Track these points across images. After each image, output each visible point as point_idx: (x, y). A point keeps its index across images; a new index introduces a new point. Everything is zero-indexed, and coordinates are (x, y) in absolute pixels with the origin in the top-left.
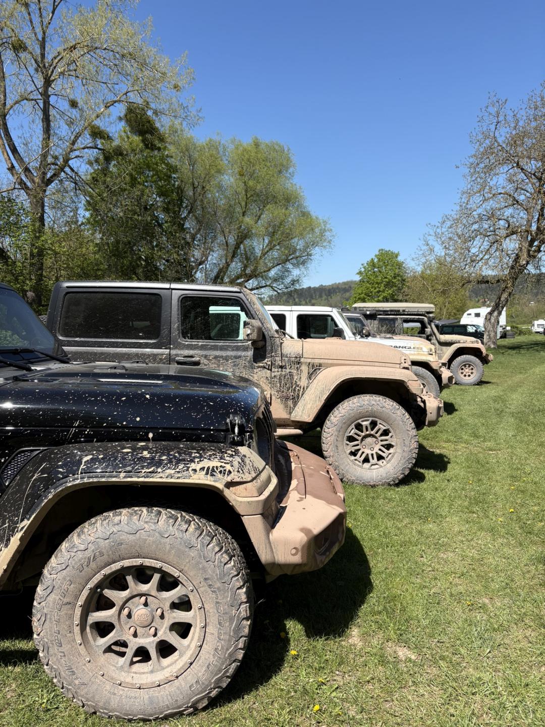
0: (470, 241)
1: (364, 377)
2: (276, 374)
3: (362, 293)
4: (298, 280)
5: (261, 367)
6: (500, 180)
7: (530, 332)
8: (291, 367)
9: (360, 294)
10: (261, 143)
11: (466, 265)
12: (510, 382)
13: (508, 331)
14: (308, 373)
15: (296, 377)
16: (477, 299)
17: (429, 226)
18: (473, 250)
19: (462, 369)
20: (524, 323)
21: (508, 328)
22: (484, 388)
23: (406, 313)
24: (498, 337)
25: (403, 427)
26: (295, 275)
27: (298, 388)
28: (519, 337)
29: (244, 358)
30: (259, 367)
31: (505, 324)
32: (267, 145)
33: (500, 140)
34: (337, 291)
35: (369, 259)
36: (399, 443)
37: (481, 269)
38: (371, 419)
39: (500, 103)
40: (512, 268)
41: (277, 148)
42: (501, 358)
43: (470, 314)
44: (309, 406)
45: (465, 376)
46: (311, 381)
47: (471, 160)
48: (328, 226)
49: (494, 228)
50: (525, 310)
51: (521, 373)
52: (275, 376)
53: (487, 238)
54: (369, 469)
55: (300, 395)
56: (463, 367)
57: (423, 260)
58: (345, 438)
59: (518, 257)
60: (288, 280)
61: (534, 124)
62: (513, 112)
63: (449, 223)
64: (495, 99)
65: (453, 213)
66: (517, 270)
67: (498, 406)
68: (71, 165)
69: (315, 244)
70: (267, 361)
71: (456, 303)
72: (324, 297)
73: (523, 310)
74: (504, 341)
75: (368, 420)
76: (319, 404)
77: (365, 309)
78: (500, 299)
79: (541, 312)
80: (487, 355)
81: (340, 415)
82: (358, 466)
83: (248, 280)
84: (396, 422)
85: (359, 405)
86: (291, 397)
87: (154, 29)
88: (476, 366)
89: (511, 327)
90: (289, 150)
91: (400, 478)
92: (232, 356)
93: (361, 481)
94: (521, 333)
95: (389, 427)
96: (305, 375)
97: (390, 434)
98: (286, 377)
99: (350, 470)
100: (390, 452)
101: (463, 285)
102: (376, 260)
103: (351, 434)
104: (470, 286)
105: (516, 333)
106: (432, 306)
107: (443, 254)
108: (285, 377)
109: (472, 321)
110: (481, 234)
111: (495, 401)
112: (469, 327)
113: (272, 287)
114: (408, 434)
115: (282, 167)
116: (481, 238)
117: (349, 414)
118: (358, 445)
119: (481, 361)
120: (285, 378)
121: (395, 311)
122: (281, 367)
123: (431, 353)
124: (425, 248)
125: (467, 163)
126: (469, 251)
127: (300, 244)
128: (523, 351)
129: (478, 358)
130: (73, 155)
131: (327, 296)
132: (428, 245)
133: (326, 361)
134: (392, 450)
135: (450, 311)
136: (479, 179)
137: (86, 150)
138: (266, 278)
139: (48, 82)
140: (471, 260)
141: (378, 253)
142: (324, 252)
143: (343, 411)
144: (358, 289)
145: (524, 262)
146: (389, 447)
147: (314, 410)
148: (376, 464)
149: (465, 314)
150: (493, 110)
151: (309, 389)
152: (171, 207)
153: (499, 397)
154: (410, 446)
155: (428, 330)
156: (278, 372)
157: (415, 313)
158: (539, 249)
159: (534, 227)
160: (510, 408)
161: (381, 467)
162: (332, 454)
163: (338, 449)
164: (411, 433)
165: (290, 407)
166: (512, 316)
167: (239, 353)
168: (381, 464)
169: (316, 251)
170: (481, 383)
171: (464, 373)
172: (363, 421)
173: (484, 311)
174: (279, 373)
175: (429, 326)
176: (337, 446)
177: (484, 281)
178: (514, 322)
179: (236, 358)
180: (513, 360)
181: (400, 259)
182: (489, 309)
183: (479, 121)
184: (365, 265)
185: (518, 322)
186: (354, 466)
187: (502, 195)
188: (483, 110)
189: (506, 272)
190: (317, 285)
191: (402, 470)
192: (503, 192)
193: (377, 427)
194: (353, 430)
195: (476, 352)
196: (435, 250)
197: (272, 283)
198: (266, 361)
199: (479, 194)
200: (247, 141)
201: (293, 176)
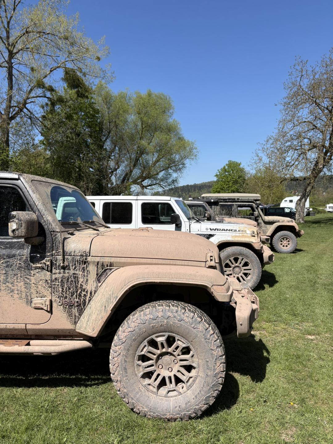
0: (286, 153)
1: (158, 281)
2: (57, 276)
3: (218, 188)
4: (176, 180)
5: (39, 268)
6: (305, 113)
7: (324, 212)
8: (75, 268)
9: (216, 189)
10: (152, 94)
11: (283, 169)
12: (316, 250)
13: (310, 211)
14: (97, 274)
15: (81, 280)
16: (290, 192)
17: (259, 144)
18: (288, 159)
19: (281, 241)
20: (320, 206)
21: (311, 209)
22: (299, 256)
23: (240, 201)
24: (305, 215)
25: (206, 344)
26: (174, 177)
27: (84, 293)
28: (318, 215)
29: (19, 257)
30: (36, 268)
31: (309, 206)
32: (156, 96)
33: (304, 87)
34: (205, 187)
35: (222, 167)
36: (201, 365)
37: (293, 171)
38: (167, 334)
39: (303, 62)
40: (314, 169)
41: (162, 97)
42: (309, 230)
43: (286, 201)
44: (94, 317)
45: (284, 246)
46: (100, 284)
47: (285, 100)
48: (195, 146)
49: (301, 144)
50: (320, 198)
51: (322, 242)
52: (56, 279)
53: (296, 151)
54: (165, 396)
55: (87, 301)
56: (282, 240)
57: (255, 166)
58: (136, 357)
59: (317, 163)
60: (170, 180)
61: (325, 76)
62: (312, 68)
63: (271, 141)
64: (300, 60)
65: (274, 135)
66: (316, 171)
67: (311, 276)
68: (27, 107)
69: (185, 157)
70: (46, 261)
71: (277, 194)
72: (197, 191)
73: (319, 197)
74: (309, 218)
75: (164, 336)
76: (105, 315)
77: (210, 198)
78: (306, 191)
79: (330, 199)
80: (300, 231)
81: (130, 329)
82: (152, 392)
83: (144, 180)
84: (197, 340)
85: (152, 317)
86: (76, 304)
87: (80, 20)
88: (292, 239)
89: (313, 209)
90: (170, 98)
91: (203, 409)
92: (4, 255)
93: (154, 413)
94: (319, 212)
95: (189, 345)
96: (92, 276)
97: (191, 353)
98: (70, 280)
99: (142, 399)
100: (191, 374)
101: (281, 182)
102: (226, 167)
103: (143, 353)
104: (285, 183)
105: (316, 212)
106: (258, 195)
107: (268, 162)
108: (68, 279)
109: (288, 205)
110: (292, 148)
111: (308, 271)
112: (286, 209)
113: (160, 185)
114: (212, 354)
115: (165, 109)
116: (292, 151)
117: (140, 329)
118: (152, 365)
119: (295, 235)
120: (68, 281)
121: (232, 199)
122: (64, 268)
123: (254, 235)
124: (257, 158)
125: (283, 103)
126: (285, 159)
127: (177, 157)
128: (322, 225)
129: (292, 233)
130: (28, 101)
131: (199, 190)
132: (258, 156)
133: (118, 260)
134: (193, 373)
135: (273, 199)
136: (290, 112)
137: (38, 98)
138: (156, 179)
139: (11, 55)
140: (286, 165)
141: (228, 163)
142: (193, 162)
143: (133, 325)
144: (216, 185)
145: (321, 167)
146: (189, 368)
147: (100, 322)
148: (174, 390)
149: (283, 201)
150: (299, 68)
151: (96, 294)
152: (93, 134)
153: (311, 267)
154: (215, 370)
155: (256, 213)
156: (60, 273)
157: (247, 200)
158: (331, 158)
159: (327, 144)
160: (321, 279)
161: (180, 393)
162: (119, 379)
163: (126, 372)
164: (215, 353)
165: (75, 316)
166: (312, 202)
167: (14, 252)
168: (181, 390)
169: (187, 162)
170: (296, 251)
171: (283, 244)
172: (157, 337)
173: (296, 199)
174: (61, 275)
175: (256, 210)
176: (125, 369)
177: (295, 179)
178: (314, 205)
179: (9, 258)
180: (316, 231)
181: (241, 166)
182: (299, 197)
183: (290, 75)
184: (220, 170)
185: (316, 205)
186: (147, 393)
187: (306, 123)
188: (292, 67)
189: (309, 173)
190: (192, 184)
191: (205, 400)
192: (306, 120)
193: (175, 343)
194: (146, 348)
195: (291, 229)
196: (263, 159)
197: (160, 182)
198: (44, 261)
199: (290, 123)
200: (144, 93)
201: (172, 115)
